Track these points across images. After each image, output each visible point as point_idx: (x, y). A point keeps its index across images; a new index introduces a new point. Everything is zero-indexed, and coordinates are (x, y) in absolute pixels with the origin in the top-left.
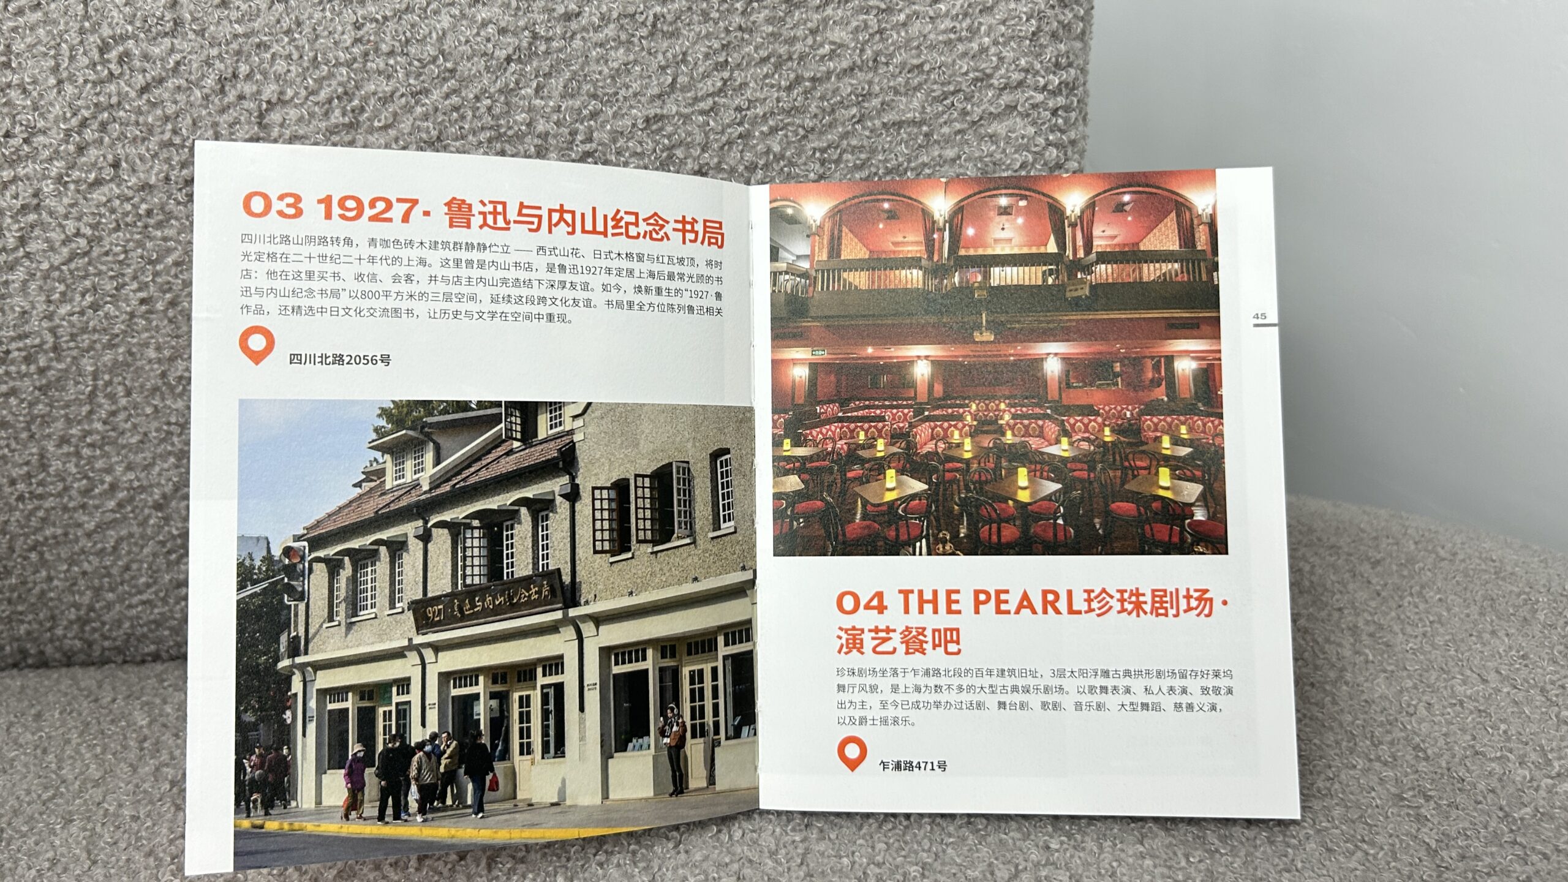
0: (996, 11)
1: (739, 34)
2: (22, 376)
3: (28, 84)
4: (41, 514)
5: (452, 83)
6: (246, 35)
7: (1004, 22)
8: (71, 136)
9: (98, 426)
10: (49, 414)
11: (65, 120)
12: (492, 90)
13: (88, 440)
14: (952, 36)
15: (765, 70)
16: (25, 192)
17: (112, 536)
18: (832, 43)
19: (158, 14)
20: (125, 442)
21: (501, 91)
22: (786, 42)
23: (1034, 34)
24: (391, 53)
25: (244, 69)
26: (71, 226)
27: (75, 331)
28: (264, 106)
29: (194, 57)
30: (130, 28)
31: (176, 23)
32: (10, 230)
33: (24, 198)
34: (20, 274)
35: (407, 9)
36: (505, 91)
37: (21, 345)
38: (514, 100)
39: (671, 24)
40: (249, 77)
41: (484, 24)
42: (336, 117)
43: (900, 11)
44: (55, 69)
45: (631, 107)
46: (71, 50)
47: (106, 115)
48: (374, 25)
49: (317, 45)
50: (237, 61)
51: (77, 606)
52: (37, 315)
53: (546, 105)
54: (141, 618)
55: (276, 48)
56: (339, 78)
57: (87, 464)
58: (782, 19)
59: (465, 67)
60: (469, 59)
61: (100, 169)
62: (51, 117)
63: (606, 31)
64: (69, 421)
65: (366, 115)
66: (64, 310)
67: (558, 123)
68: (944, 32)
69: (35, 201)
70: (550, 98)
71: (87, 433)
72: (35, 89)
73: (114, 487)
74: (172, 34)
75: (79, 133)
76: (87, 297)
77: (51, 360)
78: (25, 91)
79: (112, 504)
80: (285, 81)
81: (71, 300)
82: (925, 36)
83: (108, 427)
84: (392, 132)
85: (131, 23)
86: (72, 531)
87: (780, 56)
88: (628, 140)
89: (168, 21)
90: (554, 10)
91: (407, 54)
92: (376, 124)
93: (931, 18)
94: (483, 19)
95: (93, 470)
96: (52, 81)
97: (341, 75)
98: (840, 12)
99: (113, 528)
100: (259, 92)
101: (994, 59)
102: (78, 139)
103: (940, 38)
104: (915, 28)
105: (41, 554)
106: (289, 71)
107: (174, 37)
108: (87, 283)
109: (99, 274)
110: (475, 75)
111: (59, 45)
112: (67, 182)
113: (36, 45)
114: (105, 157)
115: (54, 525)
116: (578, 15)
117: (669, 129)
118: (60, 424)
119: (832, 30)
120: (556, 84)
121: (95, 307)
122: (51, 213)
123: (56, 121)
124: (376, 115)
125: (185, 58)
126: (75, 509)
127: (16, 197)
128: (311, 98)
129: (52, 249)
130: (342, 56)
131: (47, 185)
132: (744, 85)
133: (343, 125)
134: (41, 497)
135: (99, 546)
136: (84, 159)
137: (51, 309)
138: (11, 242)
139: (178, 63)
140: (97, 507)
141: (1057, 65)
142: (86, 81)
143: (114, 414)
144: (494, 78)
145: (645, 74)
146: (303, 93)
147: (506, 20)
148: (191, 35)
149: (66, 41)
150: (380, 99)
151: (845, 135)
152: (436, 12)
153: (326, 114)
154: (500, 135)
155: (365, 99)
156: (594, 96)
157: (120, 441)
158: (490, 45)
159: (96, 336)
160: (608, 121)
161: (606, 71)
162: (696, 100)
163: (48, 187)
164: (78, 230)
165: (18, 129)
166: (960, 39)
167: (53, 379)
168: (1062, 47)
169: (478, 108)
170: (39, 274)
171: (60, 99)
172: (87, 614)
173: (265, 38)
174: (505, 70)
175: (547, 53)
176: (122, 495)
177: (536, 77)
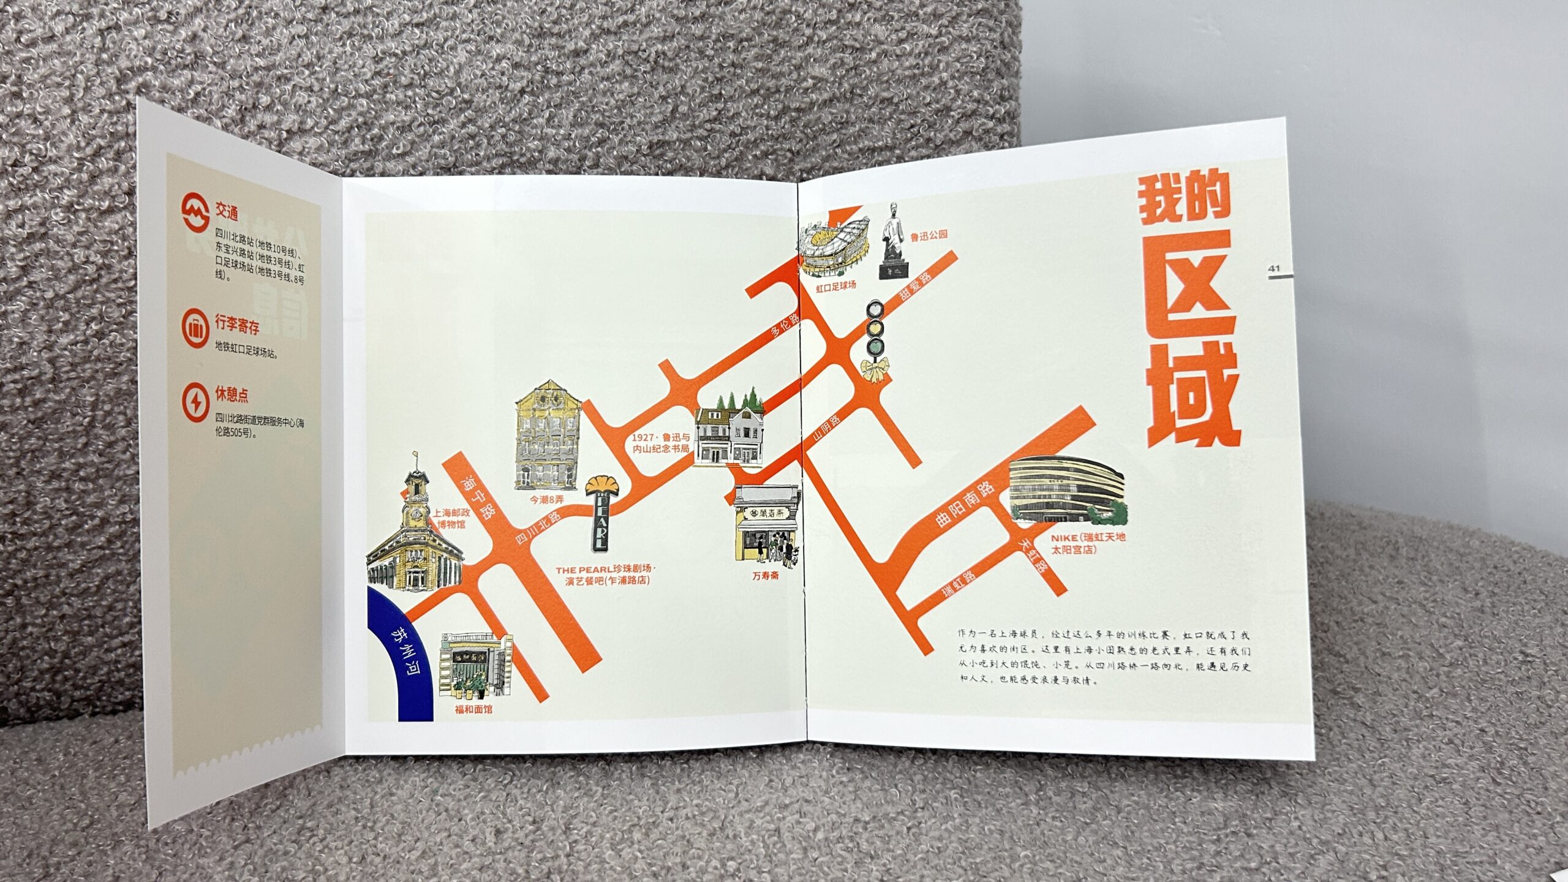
0: (951, 50)
1: (732, 69)
2: (14, 410)
3: (40, 113)
4: (23, 555)
5: (469, 113)
6: (268, 69)
7: (958, 60)
8: (84, 165)
9: (96, 459)
10: (39, 450)
11: (79, 148)
12: (507, 119)
13: (82, 473)
14: (916, 71)
15: (755, 100)
16: (32, 221)
17: (98, 574)
18: (813, 78)
19: (178, 46)
20: (121, 473)
21: (514, 121)
22: (773, 77)
23: (983, 70)
24: (410, 86)
25: (265, 100)
26: (79, 254)
27: (77, 360)
28: (285, 135)
29: (215, 88)
30: (149, 60)
31: (196, 57)
32: (13, 260)
33: (31, 227)
34: (20, 304)
35: (425, 45)
36: (519, 120)
37: (17, 376)
38: (527, 129)
39: (670, 60)
40: (268, 108)
41: (499, 59)
42: (356, 145)
43: (871, 50)
44: (69, 100)
45: (635, 135)
46: (88, 79)
47: (123, 144)
48: (393, 59)
49: (338, 78)
50: (257, 93)
51: (52, 653)
52: (38, 346)
53: (557, 134)
54: (119, 662)
55: (297, 79)
56: (360, 109)
57: (77, 500)
58: (770, 57)
59: (480, 99)
60: (484, 91)
61: (113, 197)
62: (63, 146)
63: (611, 66)
64: (62, 455)
65: (384, 143)
66: (64, 340)
67: (568, 150)
68: (909, 68)
69: (43, 230)
70: (560, 126)
71: (80, 466)
72: (46, 119)
73: (105, 521)
74: (192, 67)
75: (93, 162)
76: (93, 325)
77: (48, 391)
78: (35, 120)
79: (102, 539)
80: (305, 111)
81: (76, 328)
82: (893, 71)
83: (103, 459)
84: (410, 160)
85: (150, 55)
86: (54, 572)
87: (768, 89)
88: (632, 164)
89: (189, 54)
90: (563, 47)
91: (424, 87)
92: (394, 151)
93: (897, 56)
94: (498, 55)
95: (83, 505)
96: (66, 111)
97: (362, 105)
98: (819, 51)
99: (99, 566)
100: (279, 122)
101: (952, 91)
102: (92, 167)
103: (907, 73)
104: (885, 64)
105: (18, 599)
106: (309, 102)
107: (193, 69)
108: (94, 311)
109: (107, 301)
110: (490, 106)
111: (74, 76)
112: (77, 210)
113: (50, 75)
114: (120, 186)
115: (35, 566)
116: (586, 52)
117: (670, 154)
118: (52, 459)
119: (812, 66)
120: (567, 114)
121: (100, 335)
122: (58, 241)
123: (69, 149)
124: (394, 144)
125: (204, 89)
126: (59, 548)
127: (22, 226)
128: (331, 127)
129: (57, 278)
130: (363, 88)
131: (56, 214)
132: (737, 114)
133: (362, 152)
134: (22, 537)
135: (83, 585)
136: (96, 188)
137: (53, 339)
138: (13, 270)
139: (197, 94)
140: (83, 545)
141: (1002, 97)
142: (102, 111)
143: (110, 445)
144: (508, 108)
145: (648, 104)
146: (324, 122)
147: (520, 55)
148: (212, 68)
149: (82, 72)
150: (398, 128)
151: (827, 159)
152: (452, 48)
153: (345, 143)
154: (513, 162)
155: (383, 128)
156: (601, 125)
157: (116, 472)
158: (505, 78)
159: (99, 365)
160: (614, 148)
161: (613, 102)
162: (694, 127)
163: (57, 215)
164: (87, 257)
165: (27, 158)
166: (923, 74)
167: (50, 411)
168: (1004, 81)
169: (493, 136)
170: (42, 303)
171: (74, 128)
172: (62, 662)
173: (285, 71)
174: (518, 101)
175: (558, 86)
176: (113, 529)
177: (548, 108)
